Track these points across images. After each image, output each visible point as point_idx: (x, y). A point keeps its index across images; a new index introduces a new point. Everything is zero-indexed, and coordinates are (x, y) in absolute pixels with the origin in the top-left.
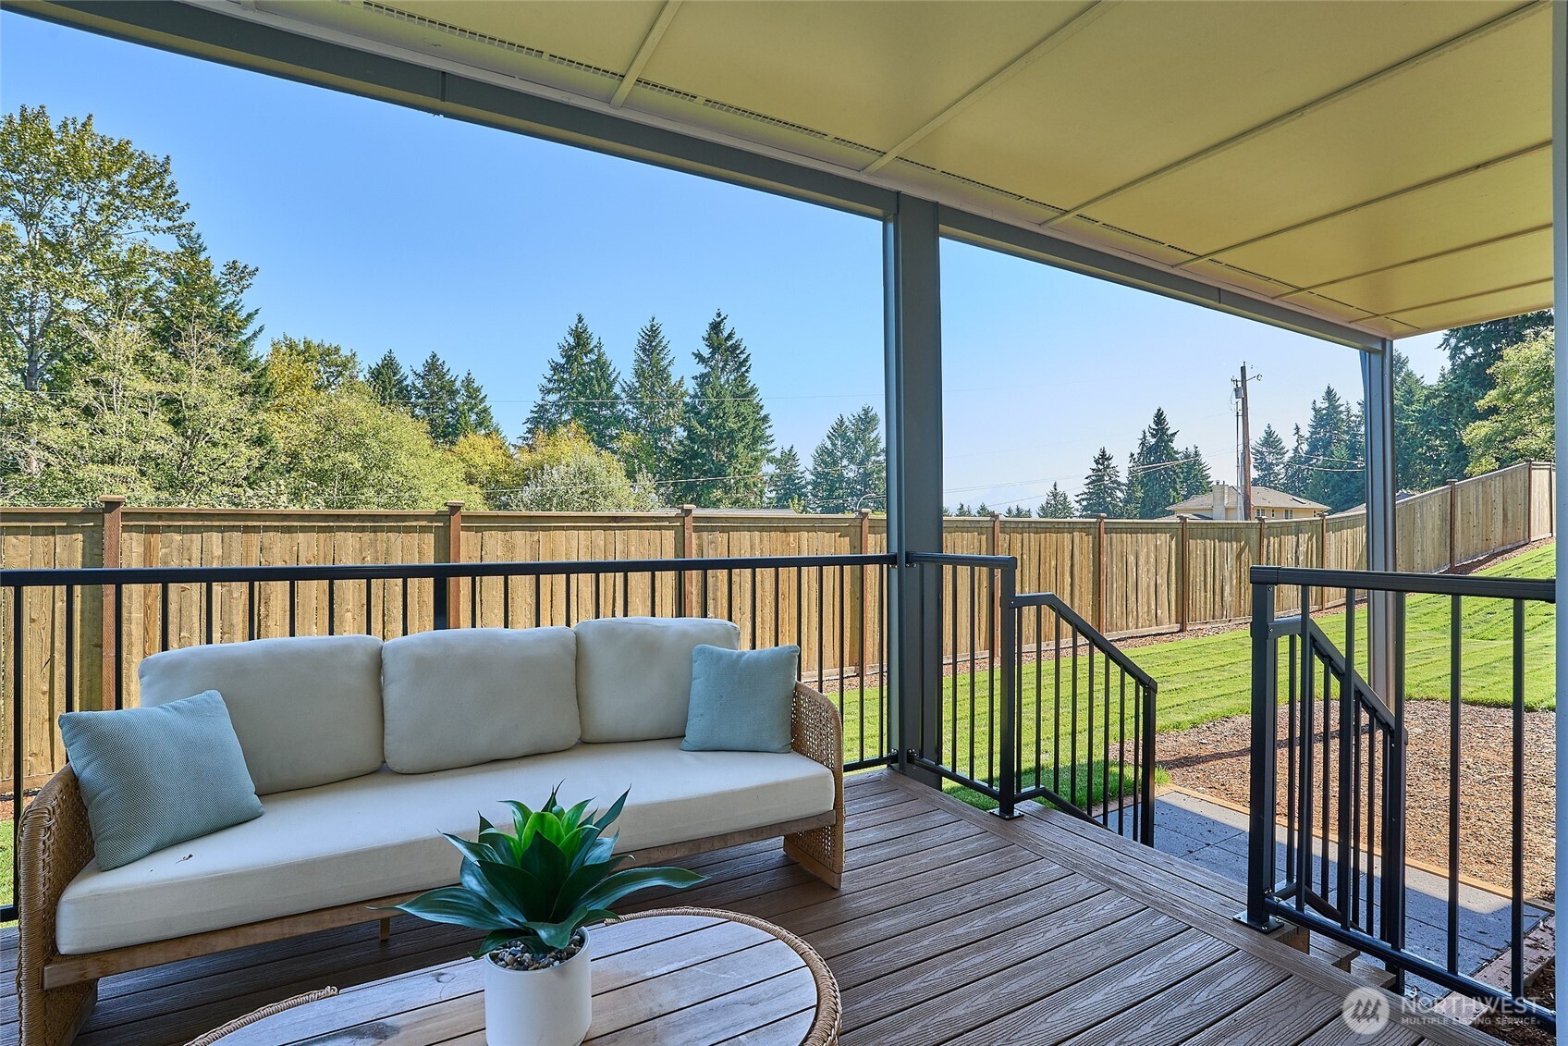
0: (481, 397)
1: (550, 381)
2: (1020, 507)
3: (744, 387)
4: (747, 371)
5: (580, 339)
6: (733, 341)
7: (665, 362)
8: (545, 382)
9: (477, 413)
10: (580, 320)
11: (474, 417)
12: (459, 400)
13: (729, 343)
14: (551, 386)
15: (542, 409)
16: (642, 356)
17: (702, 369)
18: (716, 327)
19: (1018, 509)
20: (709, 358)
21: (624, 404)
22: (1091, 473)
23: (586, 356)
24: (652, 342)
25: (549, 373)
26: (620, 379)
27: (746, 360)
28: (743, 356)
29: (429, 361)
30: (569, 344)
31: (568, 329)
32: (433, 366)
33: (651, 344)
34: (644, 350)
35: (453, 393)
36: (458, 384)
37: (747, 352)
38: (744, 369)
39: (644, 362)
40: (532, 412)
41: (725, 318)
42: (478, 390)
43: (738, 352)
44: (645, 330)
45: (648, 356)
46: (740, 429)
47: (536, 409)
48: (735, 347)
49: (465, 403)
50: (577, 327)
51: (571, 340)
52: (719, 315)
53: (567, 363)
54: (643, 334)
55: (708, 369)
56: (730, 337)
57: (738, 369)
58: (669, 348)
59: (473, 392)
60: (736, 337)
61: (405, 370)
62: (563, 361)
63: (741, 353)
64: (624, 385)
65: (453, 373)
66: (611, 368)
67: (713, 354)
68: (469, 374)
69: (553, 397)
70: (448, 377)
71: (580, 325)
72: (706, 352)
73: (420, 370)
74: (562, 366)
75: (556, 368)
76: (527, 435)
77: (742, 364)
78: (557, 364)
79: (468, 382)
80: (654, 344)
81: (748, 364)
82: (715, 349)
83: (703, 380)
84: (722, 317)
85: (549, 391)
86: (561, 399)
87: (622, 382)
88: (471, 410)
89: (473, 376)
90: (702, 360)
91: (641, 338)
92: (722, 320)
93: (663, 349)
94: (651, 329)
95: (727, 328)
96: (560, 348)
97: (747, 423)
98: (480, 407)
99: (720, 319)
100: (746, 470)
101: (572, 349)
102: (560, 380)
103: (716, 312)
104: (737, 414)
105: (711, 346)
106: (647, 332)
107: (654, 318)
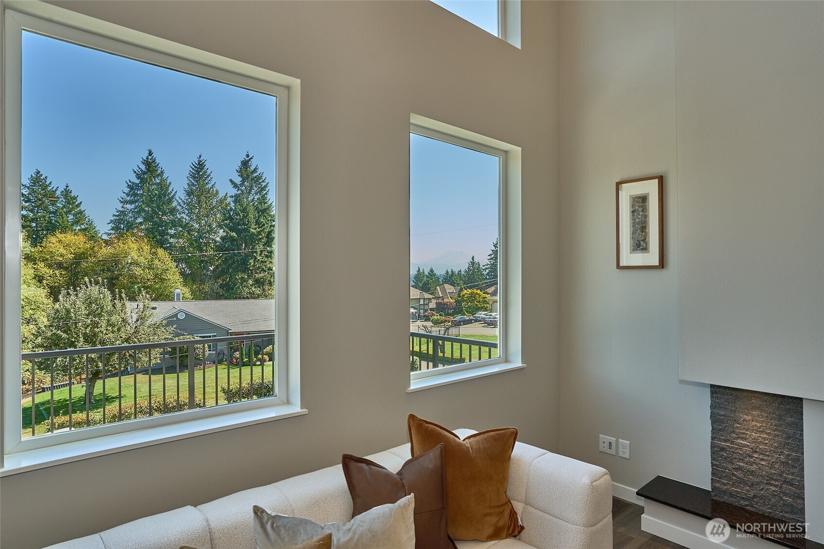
0: (77, 203)
1: (128, 195)
2: (453, 270)
3: (265, 203)
4: (266, 194)
5: (150, 166)
6: (257, 174)
8: (124, 195)
9: (74, 215)
10: (150, 153)
11: (71, 217)
12: (58, 205)
13: (255, 175)
14: (128, 198)
15: (122, 213)
16: (193, 181)
17: (234, 192)
18: (245, 164)
19: (452, 271)
20: (240, 184)
21: (180, 214)
22: (491, 252)
23: (155, 179)
24: (201, 171)
25: (127, 190)
26: (177, 197)
27: (266, 186)
28: (264, 184)
29: (35, 176)
30: (142, 170)
31: (142, 160)
32: (38, 180)
33: (199, 171)
34: (194, 177)
35: (54, 200)
36: (58, 193)
37: (267, 181)
38: (264, 192)
39: (193, 185)
40: (114, 215)
41: (252, 158)
42: (75, 198)
43: (261, 181)
44: (194, 164)
45: (197, 181)
46: (259, 233)
47: (117, 214)
48: (259, 178)
49: (64, 206)
50: (147, 158)
51: (143, 167)
52: (248, 156)
53: (140, 183)
54: (193, 167)
55: (239, 192)
56: (255, 170)
57: (260, 192)
58: (211, 176)
59: (69, 198)
60: (259, 171)
62: (138, 181)
63: (263, 181)
64: (180, 201)
65: (54, 186)
66: (170, 189)
67: (243, 181)
68: (67, 187)
69: (129, 206)
70: (50, 188)
71: (150, 157)
72: (238, 180)
73: (27, 182)
74: (137, 185)
75: (132, 187)
76: (111, 232)
77: (263, 189)
78: (133, 183)
79: (67, 192)
80: (201, 173)
81: (267, 189)
82: (245, 179)
83: (237, 199)
84: (250, 157)
85: (127, 202)
86: (136, 208)
87: (178, 199)
88: (69, 212)
89: (70, 188)
90: (235, 186)
91: (191, 170)
92: (250, 159)
93: (207, 177)
94: (199, 163)
95: (253, 165)
96: (135, 172)
97: (264, 229)
98: (76, 210)
99: (248, 159)
100: (263, 260)
101: (144, 173)
102: (135, 195)
103: (246, 153)
104: (258, 223)
105: (241, 176)
106: (196, 165)
107: (200, 157)
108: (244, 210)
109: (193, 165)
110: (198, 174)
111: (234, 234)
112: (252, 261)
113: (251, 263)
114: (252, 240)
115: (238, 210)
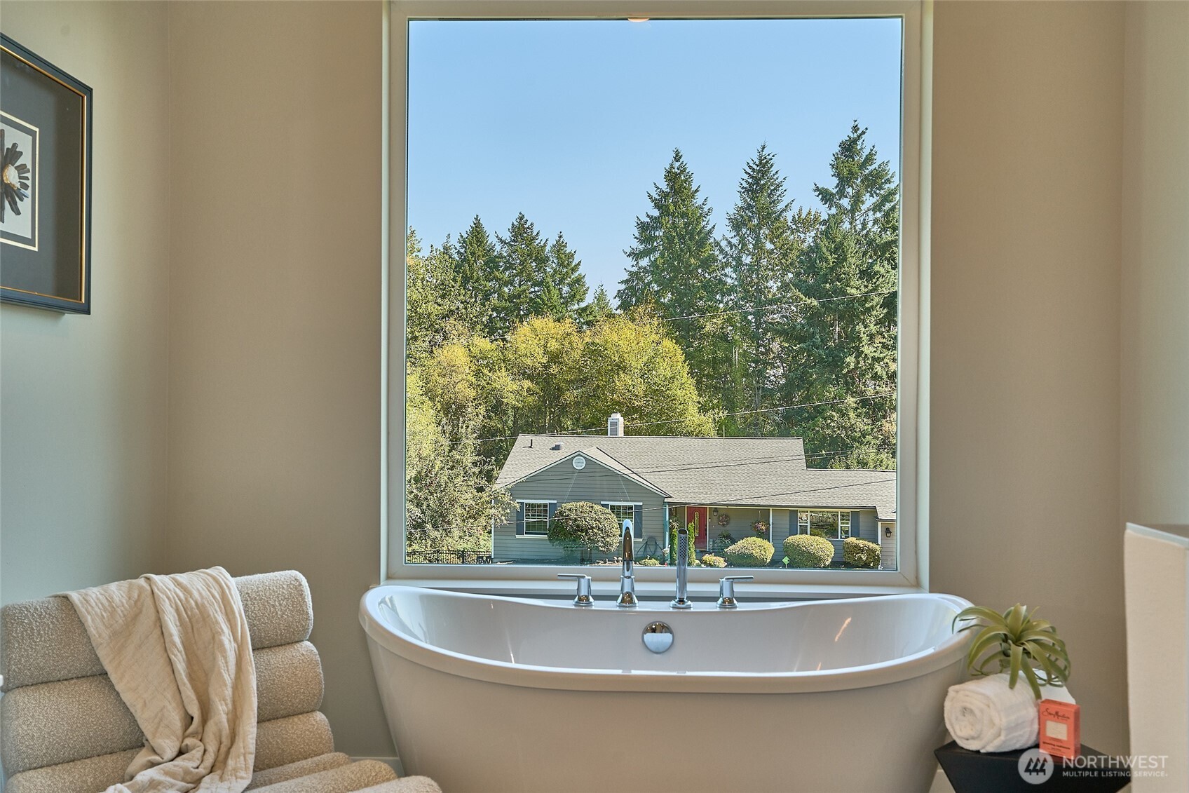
0: (573, 264)
1: (639, 240)
5: (677, 182)
6: (875, 166)
7: (781, 206)
8: (632, 243)
9: (569, 284)
10: (677, 157)
11: (565, 288)
12: (548, 270)
14: (641, 247)
16: (748, 200)
17: (824, 210)
18: (849, 148)
20: (836, 193)
23: (682, 205)
25: (639, 231)
26: (716, 235)
27: (892, 192)
28: (891, 187)
29: (515, 223)
30: (662, 190)
32: (521, 230)
34: (750, 192)
35: (542, 260)
36: (548, 248)
37: (892, 179)
38: (888, 206)
39: (749, 207)
40: (622, 282)
41: (863, 133)
42: (571, 256)
43: (883, 181)
45: (754, 199)
46: (867, 295)
47: (626, 279)
48: (879, 174)
49: (556, 273)
50: (672, 167)
51: (664, 186)
52: (855, 129)
53: (660, 215)
54: (749, 171)
55: (834, 211)
56: (869, 159)
59: (565, 259)
60: (878, 160)
61: (492, 240)
62: (656, 213)
63: (888, 181)
64: (722, 242)
66: (704, 222)
67: (843, 185)
68: (560, 237)
69: (645, 262)
70: (537, 242)
71: (677, 164)
72: (831, 184)
73: (507, 236)
74: (654, 220)
75: (647, 223)
77: (888, 197)
78: (646, 218)
79: (560, 246)
80: (763, 182)
82: (844, 180)
83: (829, 226)
84: (859, 132)
85: (639, 254)
88: (563, 280)
89: (565, 239)
90: (826, 196)
91: (746, 177)
92: (859, 137)
93: (775, 189)
94: (761, 163)
95: (865, 146)
96: (650, 196)
97: (877, 286)
98: (572, 277)
99: (855, 135)
100: (877, 355)
101: (666, 196)
102: (650, 239)
103: (853, 124)
104: (867, 274)
105: (838, 175)
106: (755, 167)
107: (763, 148)
108: (839, 249)
109: (750, 166)
110: (758, 184)
111: (815, 302)
112: (851, 360)
113: (848, 365)
114: (852, 312)
115: (825, 250)
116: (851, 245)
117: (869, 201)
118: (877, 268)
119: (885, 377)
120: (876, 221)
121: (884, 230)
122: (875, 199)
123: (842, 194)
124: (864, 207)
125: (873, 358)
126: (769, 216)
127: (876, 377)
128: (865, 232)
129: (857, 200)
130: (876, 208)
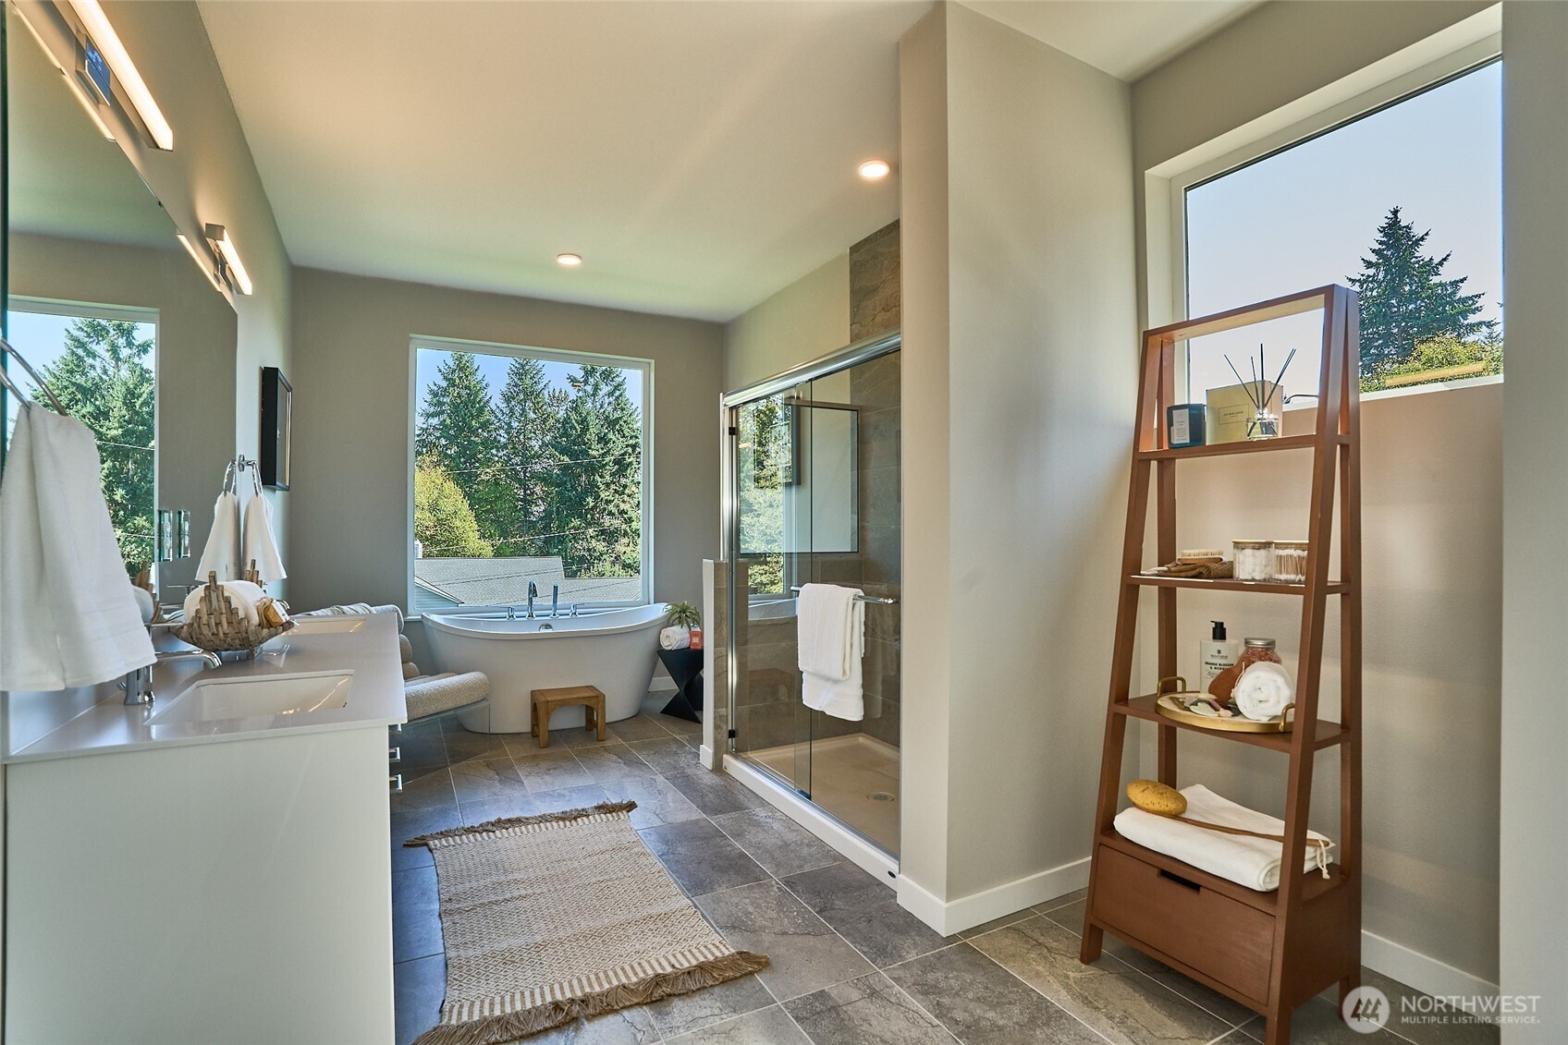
1: (433, 405)
4: (624, 394)
5: (461, 362)
7: (540, 386)
8: (427, 406)
14: (432, 409)
16: (516, 380)
17: (575, 393)
25: (430, 398)
26: (492, 405)
28: (621, 379)
30: (451, 367)
33: (524, 367)
34: (517, 374)
38: (617, 393)
39: (516, 385)
45: (522, 380)
46: (603, 455)
47: (420, 434)
51: (451, 363)
53: (448, 386)
55: (581, 394)
58: (543, 372)
62: (444, 384)
64: (496, 410)
66: (485, 392)
67: (589, 377)
69: (435, 421)
72: (579, 375)
74: (443, 389)
75: (436, 393)
77: (618, 387)
78: (438, 387)
80: (527, 368)
81: (623, 387)
85: (430, 416)
87: (493, 407)
90: (575, 383)
93: (538, 373)
96: (440, 371)
100: (609, 498)
102: (440, 404)
104: (603, 440)
108: (583, 421)
111: (566, 459)
112: (590, 500)
113: (588, 504)
114: (593, 467)
115: (574, 421)
116: (592, 419)
117: (605, 389)
118: (611, 436)
119: (617, 513)
120: (610, 403)
121: (615, 409)
122: (609, 388)
123: (586, 382)
124: (601, 393)
125: (606, 500)
126: (531, 395)
127: (610, 514)
128: (602, 410)
129: (596, 388)
130: (610, 394)
